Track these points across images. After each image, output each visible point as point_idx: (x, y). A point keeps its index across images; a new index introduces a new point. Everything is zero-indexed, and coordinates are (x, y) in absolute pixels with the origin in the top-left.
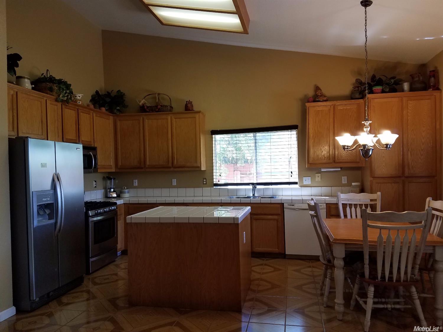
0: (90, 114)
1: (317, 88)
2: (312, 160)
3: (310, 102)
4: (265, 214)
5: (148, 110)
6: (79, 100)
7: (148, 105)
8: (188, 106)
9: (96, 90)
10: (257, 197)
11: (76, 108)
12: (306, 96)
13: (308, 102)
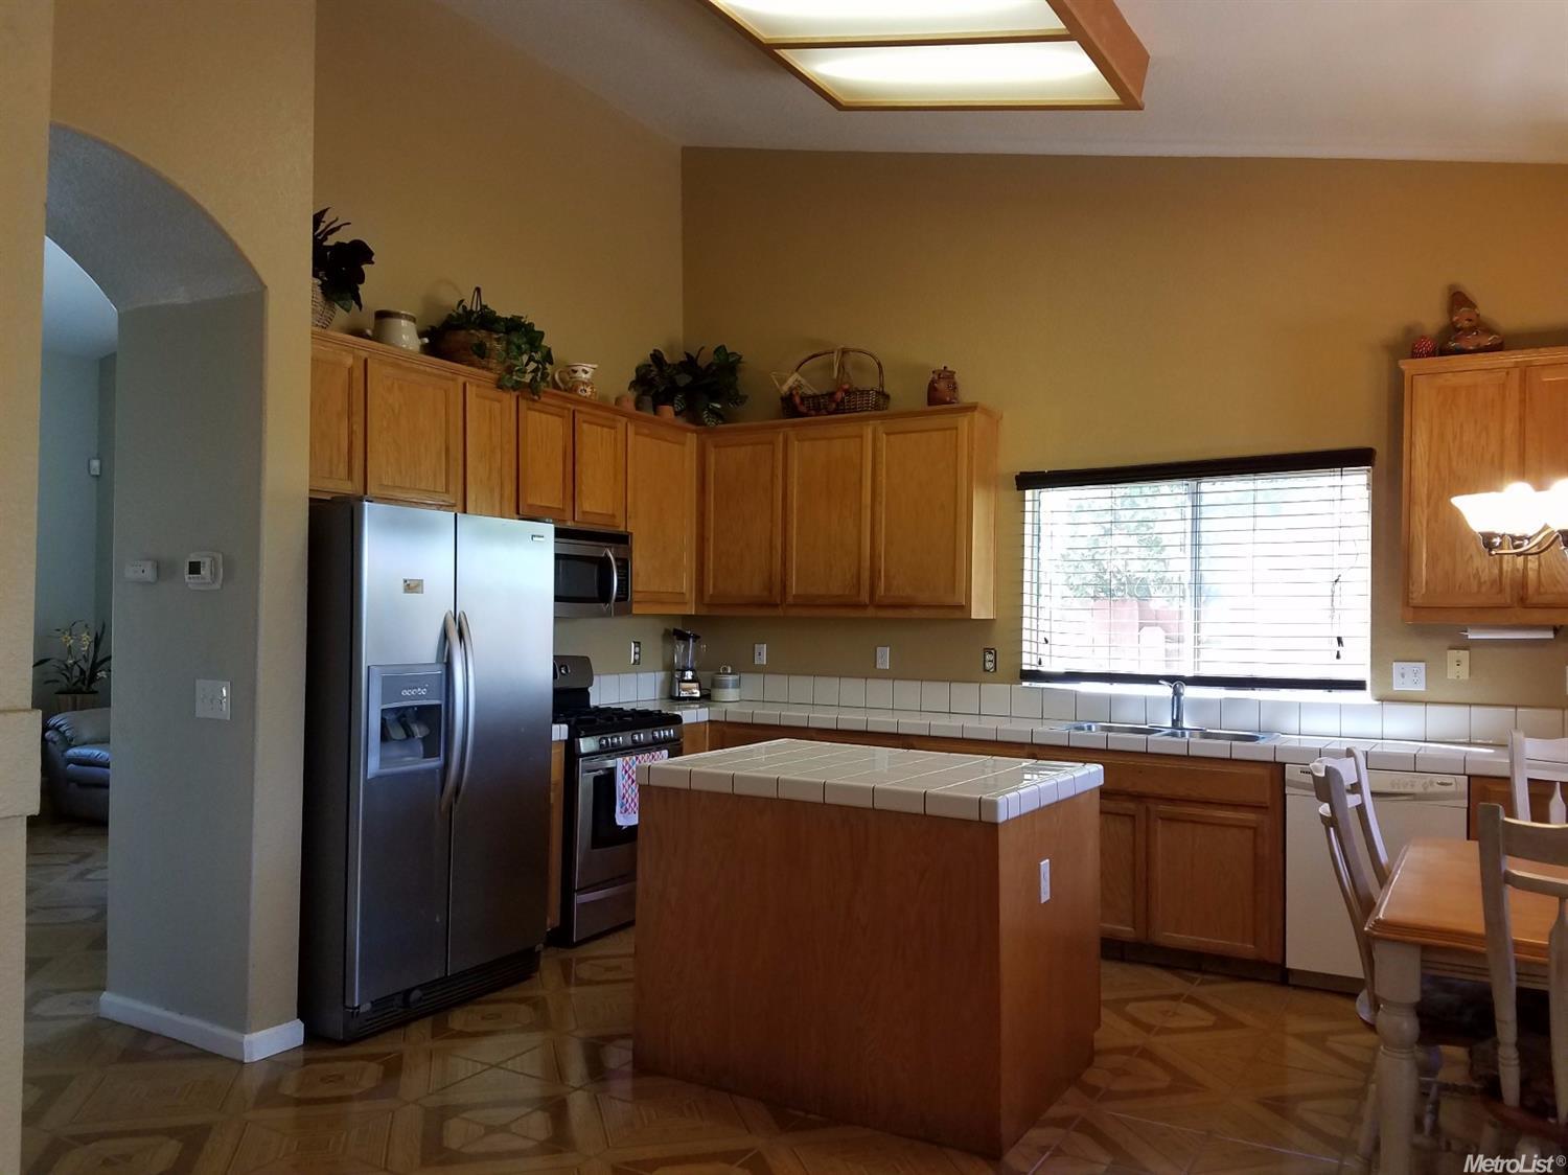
0: (614, 428)
1: (1458, 299)
2: (1424, 590)
3: (1421, 356)
4: (1207, 803)
5: (803, 409)
6: (584, 383)
7: (810, 391)
8: (936, 389)
9: (655, 350)
10: (1187, 733)
11: (564, 408)
12: (1409, 331)
13: (1414, 355)
